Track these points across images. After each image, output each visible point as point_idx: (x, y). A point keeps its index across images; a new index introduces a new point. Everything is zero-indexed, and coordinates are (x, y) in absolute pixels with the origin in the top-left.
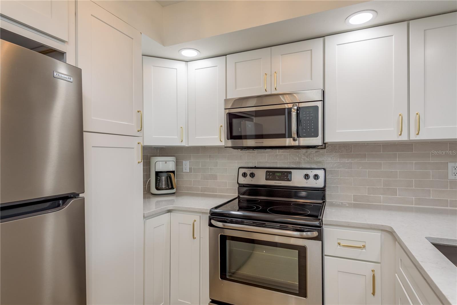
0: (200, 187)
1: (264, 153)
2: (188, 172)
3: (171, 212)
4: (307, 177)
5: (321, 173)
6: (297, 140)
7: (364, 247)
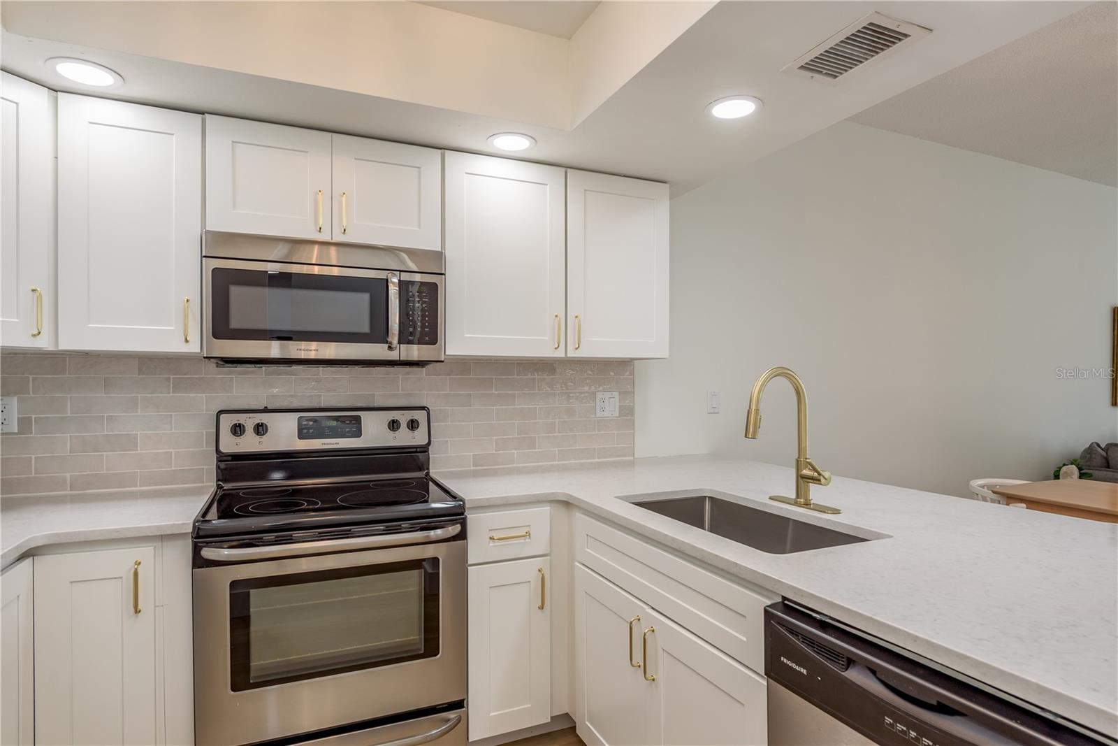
0: (68, 475)
1: (287, 373)
2: (14, 434)
3: (33, 556)
4: (394, 425)
5: (420, 416)
6: (396, 348)
7: (528, 534)
